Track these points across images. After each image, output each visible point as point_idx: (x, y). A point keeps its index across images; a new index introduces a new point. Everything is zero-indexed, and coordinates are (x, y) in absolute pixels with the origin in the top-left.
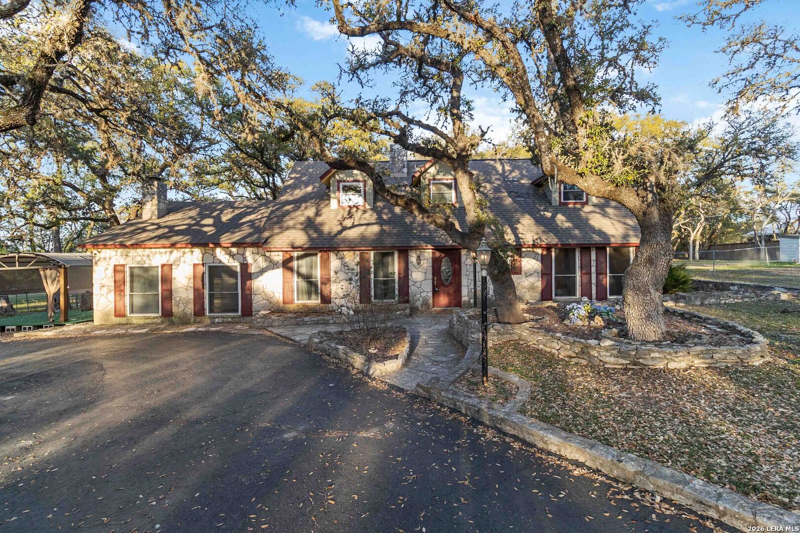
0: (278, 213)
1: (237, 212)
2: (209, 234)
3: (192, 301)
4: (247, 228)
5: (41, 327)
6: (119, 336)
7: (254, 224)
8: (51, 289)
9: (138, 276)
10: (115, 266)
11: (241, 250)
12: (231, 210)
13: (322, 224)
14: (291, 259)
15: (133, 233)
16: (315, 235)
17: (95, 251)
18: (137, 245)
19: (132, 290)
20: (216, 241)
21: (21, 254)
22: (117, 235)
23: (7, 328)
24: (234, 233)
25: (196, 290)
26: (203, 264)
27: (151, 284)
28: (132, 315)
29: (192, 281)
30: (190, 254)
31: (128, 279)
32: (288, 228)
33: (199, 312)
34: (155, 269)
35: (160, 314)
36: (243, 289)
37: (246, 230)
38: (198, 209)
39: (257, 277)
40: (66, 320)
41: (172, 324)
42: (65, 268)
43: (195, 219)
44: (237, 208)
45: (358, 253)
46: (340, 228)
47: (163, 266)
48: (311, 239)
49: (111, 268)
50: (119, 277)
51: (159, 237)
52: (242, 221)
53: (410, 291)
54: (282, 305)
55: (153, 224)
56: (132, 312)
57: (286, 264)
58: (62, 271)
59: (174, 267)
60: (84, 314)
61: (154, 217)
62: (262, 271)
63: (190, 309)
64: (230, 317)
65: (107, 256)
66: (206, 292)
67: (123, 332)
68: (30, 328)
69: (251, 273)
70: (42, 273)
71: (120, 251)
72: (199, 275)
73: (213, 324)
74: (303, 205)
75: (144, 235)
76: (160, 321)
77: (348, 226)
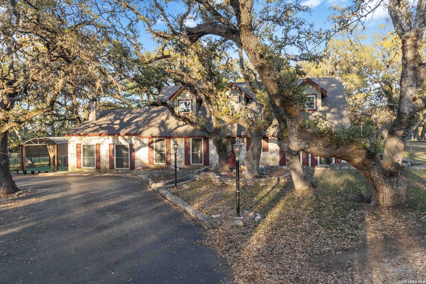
0: (148, 118)
1: (132, 116)
2: (116, 129)
3: (109, 162)
4: (133, 126)
5: (48, 172)
6: (78, 176)
7: (138, 123)
8: (52, 155)
9: (86, 150)
10: (77, 144)
11: (130, 137)
12: (130, 115)
13: (168, 124)
14: (152, 142)
15: (84, 128)
16: (163, 130)
17: (69, 138)
18: (85, 135)
19: (84, 156)
20: (118, 133)
21: (40, 138)
22: (77, 130)
23: (35, 172)
24: (127, 129)
25: (110, 157)
26: (113, 144)
27: (91, 154)
28: (84, 168)
29: (109, 152)
30: (107, 139)
31: (82, 151)
32: (152, 126)
33: (112, 167)
34: (93, 146)
35: (95, 168)
36: (131, 157)
37: (133, 127)
38: (114, 115)
39: (137, 151)
40: (58, 170)
41: (100, 172)
42: (57, 145)
43: (111, 121)
44: (133, 113)
45: (184, 139)
46: (176, 126)
47: (96, 144)
48: (161, 132)
49: (75, 145)
50: (79, 150)
51: (94, 131)
52: (133, 122)
53: (209, 160)
54: (148, 165)
55: (93, 124)
56: (84, 166)
57: (150, 145)
58: (56, 146)
59: (101, 145)
60: (65, 168)
61: (94, 120)
62: (139, 148)
63: (108, 166)
64: (125, 170)
65: (74, 140)
66: (115, 158)
67: (80, 175)
68: (43, 173)
69: (134, 149)
70: (48, 147)
71: (79, 137)
72: (112, 149)
73: (118, 173)
74: (162, 113)
75: (89, 130)
76: (95, 171)
77: (181, 125)
